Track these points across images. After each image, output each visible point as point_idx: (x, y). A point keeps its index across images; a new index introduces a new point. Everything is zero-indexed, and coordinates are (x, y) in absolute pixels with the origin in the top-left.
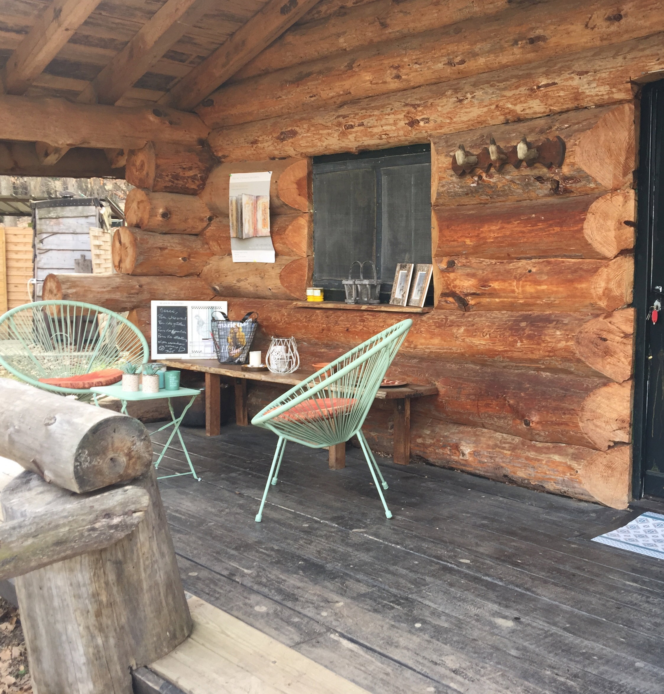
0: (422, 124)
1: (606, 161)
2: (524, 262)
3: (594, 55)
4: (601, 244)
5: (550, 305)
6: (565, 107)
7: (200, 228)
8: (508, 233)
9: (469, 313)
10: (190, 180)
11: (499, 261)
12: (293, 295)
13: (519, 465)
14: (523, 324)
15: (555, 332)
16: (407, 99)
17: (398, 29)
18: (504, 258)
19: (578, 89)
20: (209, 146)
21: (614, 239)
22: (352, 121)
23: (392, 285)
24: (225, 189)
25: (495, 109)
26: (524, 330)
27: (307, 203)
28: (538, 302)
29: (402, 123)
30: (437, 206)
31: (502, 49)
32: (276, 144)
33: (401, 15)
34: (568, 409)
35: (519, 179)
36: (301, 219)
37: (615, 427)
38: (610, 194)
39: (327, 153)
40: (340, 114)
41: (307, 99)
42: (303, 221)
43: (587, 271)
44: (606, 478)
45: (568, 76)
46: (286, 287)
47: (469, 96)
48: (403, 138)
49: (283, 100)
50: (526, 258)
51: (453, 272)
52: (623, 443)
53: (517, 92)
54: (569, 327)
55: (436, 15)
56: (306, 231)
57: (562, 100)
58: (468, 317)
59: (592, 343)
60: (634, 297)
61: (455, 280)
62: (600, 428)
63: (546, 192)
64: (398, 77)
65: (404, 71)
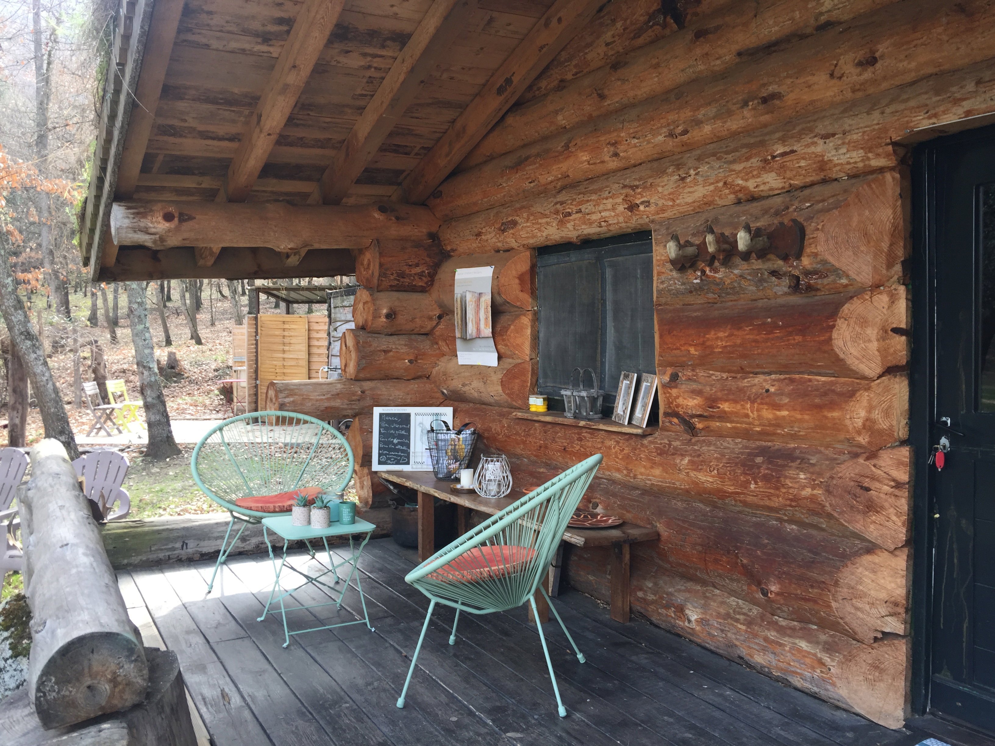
0: (642, 208)
1: (862, 249)
2: (761, 378)
3: (843, 112)
4: (858, 359)
5: (794, 437)
6: (808, 180)
7: (429, 327)
8: (739, 341)
9: (697, 439)
10: (416, 277)
11: (733, 375)
12: (514, 403)
13: (756, 647)
14: (759, 460)
15: (798, 474)
16: (625, 179)
17: (617, 100)
18: (737, 372)
19: (823, 156)
20: (439, 239)
21: (876, 353)
22: (569, 208)
23: (615, 396)
24: (451, 286)
25: (723, 186)
26: (759, 467)
27: (530, 300)
28: (779, 431)
29: (621, 208)
30: (660, 305)
31: (730, 113)
32: (498, 236)
33: (619, 83)
34: (816, 581)
35: (749, 274)
36: (524, 317)
37: (883, 611)
38: (869, 293)
39: (549, 243)
40: (558, 200)
41: (527, 185)
42: (526, 321)
43: (841, 394)
44: (872, 683)
45: (810, 141)
46: (507, 394)
47: (692, 172)
48: (623, 225)
49: (504, 187)
50: (764, 373)
51: (676, 387)
52: (896, 636)
53: (748, 164)
54: (817, 469)
55: (656, 79)
56: (529, 331)
57: (804, 172)
58: (694, 444)
59: (849, 493)
60: (911, 431)
61: (678, 397)
62: (862, 612)
63: (786, 289)
64: (616, 155)
65: (621, 148)
